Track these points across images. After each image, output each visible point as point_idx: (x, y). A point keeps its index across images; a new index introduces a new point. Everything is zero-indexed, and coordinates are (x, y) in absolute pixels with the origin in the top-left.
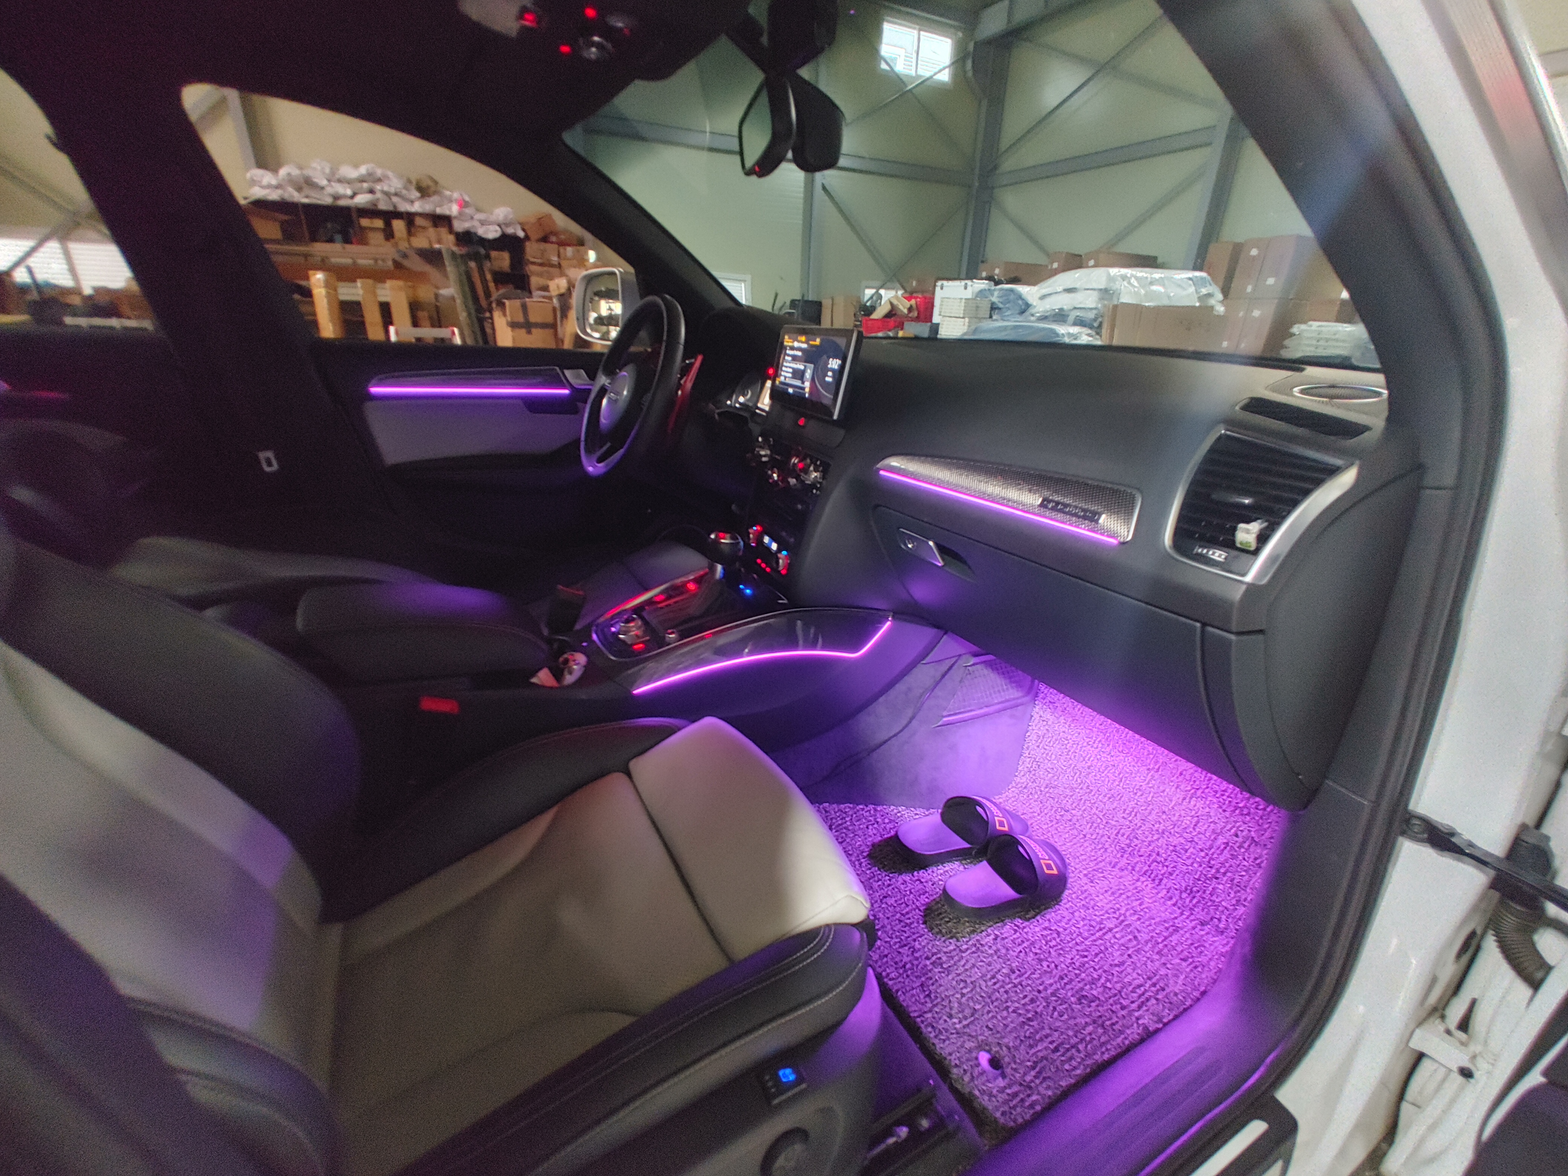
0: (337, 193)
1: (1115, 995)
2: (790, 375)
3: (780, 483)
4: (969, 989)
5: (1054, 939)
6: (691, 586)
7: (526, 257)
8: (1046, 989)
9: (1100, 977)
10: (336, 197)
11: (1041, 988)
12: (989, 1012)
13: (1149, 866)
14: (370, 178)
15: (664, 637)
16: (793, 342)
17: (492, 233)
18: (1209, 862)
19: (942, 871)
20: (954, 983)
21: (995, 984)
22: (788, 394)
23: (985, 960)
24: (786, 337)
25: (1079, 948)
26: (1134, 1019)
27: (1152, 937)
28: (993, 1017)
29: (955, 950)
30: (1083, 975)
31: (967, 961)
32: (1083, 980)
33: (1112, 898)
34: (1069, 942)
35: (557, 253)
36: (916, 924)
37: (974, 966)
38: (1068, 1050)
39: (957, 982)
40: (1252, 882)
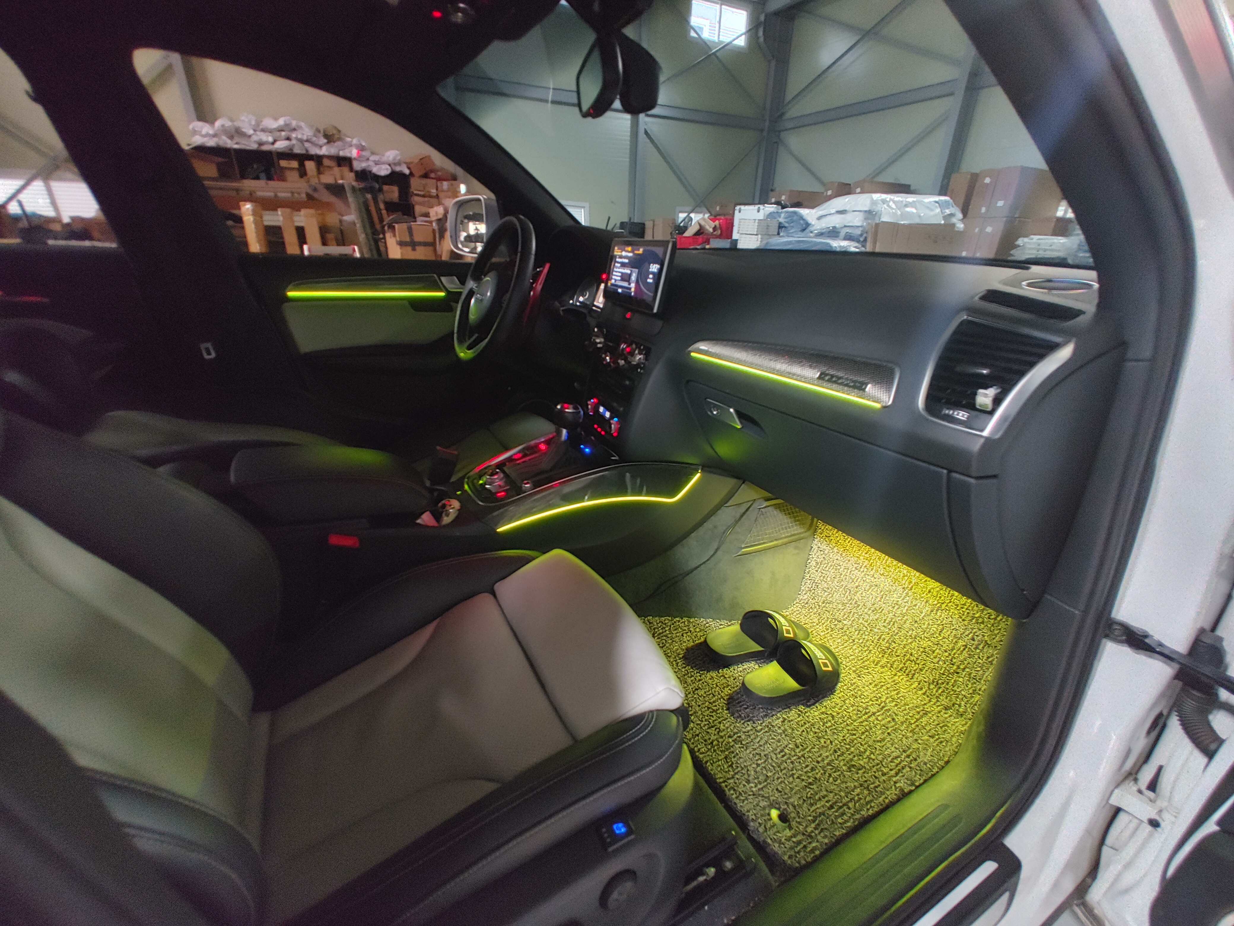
0: (261, 139)
1: (878, 764)
2: (619, 278)
3: (612, 364)
4: (763, 761)
5: (830, 721)
6: (543, 447)
7: (411, 190)
8: (823, 760)
9: (866, 750)
10: (261, 144)
11: (819, 759)
12: (778, 778)
13: (904, 664)
14: (287, 128)
15: (521, 487)
16: (622, 252)
17: (383, 171)
18: (951, 660)
19: (741, 669)
20: (751, 756)
21: (783, 756)
22: (618, 293)
23: (775, 738)
24: (616, 248)
25: (849, 728)
26: (892, 783)
27: (907, 719)
28: (781, 782)
29: (751, 730)
30: (852, 749)
31: (761, 738)
32: (852, 753)
33: (875, 689)
34: (841, 723)
35: (435, 186)
36: (721, 710)
37: (766, 742)
38: (841, 807)
39: (753, 755)
40: (985, 676)
